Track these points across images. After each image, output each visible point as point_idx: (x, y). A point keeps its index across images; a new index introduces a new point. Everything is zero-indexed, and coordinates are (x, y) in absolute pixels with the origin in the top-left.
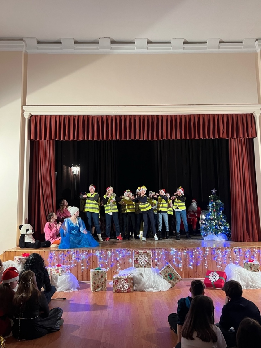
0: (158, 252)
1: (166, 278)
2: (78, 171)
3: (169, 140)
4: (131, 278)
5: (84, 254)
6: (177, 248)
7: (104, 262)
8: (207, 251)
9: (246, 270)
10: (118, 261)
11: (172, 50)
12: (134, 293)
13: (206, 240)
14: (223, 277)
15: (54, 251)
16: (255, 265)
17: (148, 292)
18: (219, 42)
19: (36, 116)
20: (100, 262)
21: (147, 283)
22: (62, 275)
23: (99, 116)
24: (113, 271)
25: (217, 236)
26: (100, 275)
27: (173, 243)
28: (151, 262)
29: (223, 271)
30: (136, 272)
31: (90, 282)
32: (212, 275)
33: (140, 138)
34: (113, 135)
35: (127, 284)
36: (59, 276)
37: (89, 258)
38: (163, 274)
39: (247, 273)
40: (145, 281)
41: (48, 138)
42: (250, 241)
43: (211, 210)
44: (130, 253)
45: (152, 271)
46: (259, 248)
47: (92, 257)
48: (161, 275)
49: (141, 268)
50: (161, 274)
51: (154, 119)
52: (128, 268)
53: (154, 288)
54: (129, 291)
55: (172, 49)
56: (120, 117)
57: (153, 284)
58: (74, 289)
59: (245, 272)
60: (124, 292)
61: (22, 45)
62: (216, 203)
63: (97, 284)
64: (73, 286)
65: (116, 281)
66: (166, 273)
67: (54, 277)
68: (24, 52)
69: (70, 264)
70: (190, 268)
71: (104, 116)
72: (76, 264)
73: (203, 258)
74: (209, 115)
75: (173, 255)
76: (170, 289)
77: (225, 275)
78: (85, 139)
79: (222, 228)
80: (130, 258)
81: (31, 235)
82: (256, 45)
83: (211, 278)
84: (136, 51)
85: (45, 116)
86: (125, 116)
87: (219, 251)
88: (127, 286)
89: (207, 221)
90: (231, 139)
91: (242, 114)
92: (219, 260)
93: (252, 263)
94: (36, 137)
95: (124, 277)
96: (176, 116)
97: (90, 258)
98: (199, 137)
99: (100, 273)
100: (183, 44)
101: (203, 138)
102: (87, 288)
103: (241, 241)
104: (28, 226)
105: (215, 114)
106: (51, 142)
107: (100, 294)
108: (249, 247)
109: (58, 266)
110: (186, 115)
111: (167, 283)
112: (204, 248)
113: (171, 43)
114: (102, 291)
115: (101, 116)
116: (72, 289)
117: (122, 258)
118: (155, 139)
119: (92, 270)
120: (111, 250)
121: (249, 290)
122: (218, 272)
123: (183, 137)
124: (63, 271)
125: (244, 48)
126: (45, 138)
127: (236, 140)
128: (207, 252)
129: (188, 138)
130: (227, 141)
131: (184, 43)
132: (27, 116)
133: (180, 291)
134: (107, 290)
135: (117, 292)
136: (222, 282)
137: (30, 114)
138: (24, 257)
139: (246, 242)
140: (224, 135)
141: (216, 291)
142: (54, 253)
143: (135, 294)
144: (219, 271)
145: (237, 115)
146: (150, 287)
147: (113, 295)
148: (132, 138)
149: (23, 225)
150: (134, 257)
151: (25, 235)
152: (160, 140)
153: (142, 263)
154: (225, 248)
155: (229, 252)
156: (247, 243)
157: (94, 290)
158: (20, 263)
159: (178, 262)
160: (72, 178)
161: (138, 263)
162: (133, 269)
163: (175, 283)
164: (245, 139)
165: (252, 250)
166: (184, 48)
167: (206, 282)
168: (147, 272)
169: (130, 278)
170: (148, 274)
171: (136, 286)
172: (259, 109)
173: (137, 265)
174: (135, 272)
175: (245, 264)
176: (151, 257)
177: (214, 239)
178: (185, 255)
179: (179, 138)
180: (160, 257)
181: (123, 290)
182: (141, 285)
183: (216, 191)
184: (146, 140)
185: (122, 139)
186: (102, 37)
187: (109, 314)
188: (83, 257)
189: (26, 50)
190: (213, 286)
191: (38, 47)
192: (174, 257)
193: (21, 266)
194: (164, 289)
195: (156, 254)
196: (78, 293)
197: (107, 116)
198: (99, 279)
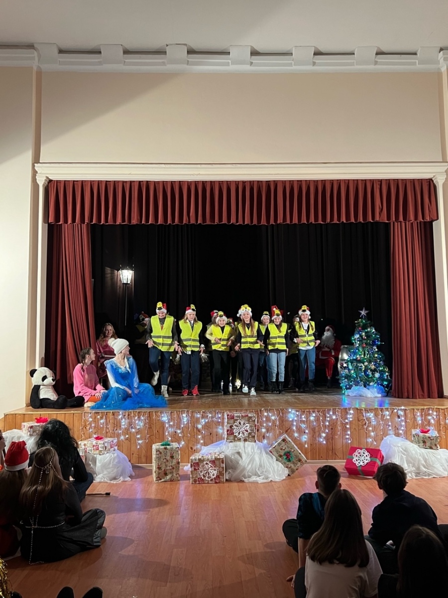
0: (268, 415)
1: (281, 459)
2: (130, 278)
3: (288, 224)
4: (221, 460)
5: (142, 418)
6: (299, 409)
7: (176, 432)
8: (350, 414)
9: (416, 446)
10: (199, 431)
11: (294, 67)
12: (227, 484)
13: (349, 395)
14: (377, 458)
15: (90, 413)
16: (432, 439)
17: (249, 483)
18: (375, 52)
19: (57, 181)
20: (168, 432)
21: (248, 469)
22: (103, 454)
23: (167, 181)
24: (192, 448)
25: (368, 389)
26: (169, 454)
27: (293, 400)
28: (255, 433)
29: (378, 448)
30: (230, 448)
31: (152, 466)
32: (358, 455)
33: (237, 221)
34: (191, 214)
35: (215, 470)
36: (98, 455)
37: (150, 426)
38: (275, 453)
39: (418, 450)
40: (245, 465)
41: (78, 219)
42: (423, 397)
43: (358, 345)
44: (219, 418)
45: (257, 447)
46: (439, 409)
47: (154, 424)
48: (271, 454)
49: (238, 443)
50: (271, 452)
51: (262, 187)
52: (216, 442)
53: (259, 476)
54: (217, 481)
55: (294, 65)
56: (204, 183)
57: (259, 469)
58: (124, 478)
59: (415, 449)
60: (210, 482)
61: (33, 55)
62: (366, 333)
63: (163, 470)
64: (122, 473)
65: (196, 465)
66: (280, 450)
67: (91, 458)
68: (35, 68)
69: (118, 436)
70: (320, 444)
71: (175, 182)
72: (127, 436)
73: (344, 425)
74: (357, 180)
75: (292, 421)
76: (287, 478)
77: (381, 453)
78: (143, 222)
79: (377, 375)
80: (219, 425)
81: (51, 387)
82: (441, 58)
83: (357, 460)
84: (232, 68)
85: (74, 181)
86: (211, 181)
87: (371, 415)
88: (214, 472)
89: (352, 363)
90: (394, 223)
91: (414, 179)
92: (371, 429)
93: (427, 435)
94: (57, 218)
95: (210, 457)
96: (300, 183)
97: (152, 425)
98: (339, 218)
99: (169, 450)
100: (313, 57)
101: (346, 221)
102: (147, 476)
103: (408, 398)
104: (46, 371)
105: (368, 180)
106: (84, 226)
107: (169, 486)
108: (422, 407)
109: (97, 438)
110: (317, 181)
111: (281, 467)
112: (346, 409)
113: (292, 55)
114: (171, 480)
115: (169, 181)
116: (121, 478)
117: (207, 426)
118: (263, 222)
119: (155, 447)
120: (188, 411)
121: (420, 480)
122: (368, 450)
123: (312, 220)
124: (106, 447)
125: (418, 64)
126: (74, 220)
127: (403, 224)
128: (351, 416)
129: (320, 221)
130: (387, 226)
131: (315, 54)
132: (41, 182)
133: (304, 480)
134: (181, 480)
135: (197, 482)
136: (375, 466)
137: (47, 178)
138: (39, 424)
139: (416, 399)
140: (382, 215)
141: (365, 481)
142: (91, 417)
143: (229, 487)
144: (371, 448)
145: (405, 181)
146: (253, 475)
147: (191, 488)
148: (225, 221)
149: (36, 368)
150: (226, 424)
151: (39, 386)
152: (272, 225)
153: (239, 433)
154: (382, 410)
155: (388, 415)
156: (418, 400)
157: (158, 479)
158: (32, 433)
159: (301, 431)
160: (119, 291)
161: (233, 434)
162: (225, 444)
163: (295, 468)
164: (417, 223)
165: (427, 413)
166: (314, 64)
167: (348, 467)
168: (249, 450)
170: (250, 453)
171: (229, 473)
172: (444, 171)
173: (232, 437)
174: (228, 448)
175: (414, 437)
176: (256, 423)
177: (362, 393)
178: (313, 421)
179: (304, 221)
180: (270, 424)
181: (207, 479)
182: (238, 471)
183: (367, 312)
184: (248, 225)
185: (206, 222)
186: (171, 43)
187: (183, 519)
188: (140, 424)
189: (40, 65)
190: (361, 473)
191: (61, 60)
192: (295, 424)
193: (33, 439)
194: (277, 477)
195: (264, 419)
196: (132, 485)
197: (181, 183)
198: (168, 461)
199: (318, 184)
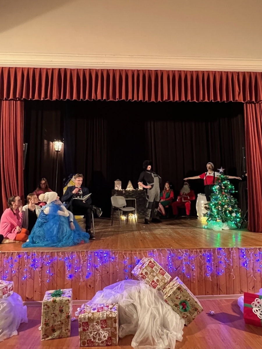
1: (177, 309)
2: (60, 147)
3: (172, 101)
10: (97, 270)
23: (80, 69)
24: (90, 286)
26: (58, 308)
33: (133, 99)
34: (98, 93)
35: (106, 331)
37: (52, 265)
38: (170, 302)
51: (152, 74)
54: (108, 343)
56: (108, 71)
60: (101, 345)
63: (51, 325)
65: (85, 325)
71: (86, 69)
74: (222, 72)
78: (61, 98)
79: (234, 215)
83: (257, 311)
85: (9, 68)
86: (113, 70)
88: (105, 334)
95: (100, 315)
96: (179, 72)
97: (54, 264)
98: (209, 99)
99: (58, 304)
101: (214, 101)
105: (229, 72)
114: (60, 337)
115: (82, 69)
123: (189, 98)
129: (195, 100)
130: (242, 105)
134: (71, 336)
135: (86, 345)
140: (240, 97)
145: (255, 73)
148: (123, 98)
152: (159, 101)
157: (45, 336)
160: (53, 156)
163: (192, 318)
169: (112, 318)
179: (183, 99)
181: (97, 341)
184: (141, 101)
185: (109, 99)
197: (91, 70)
198: (56, 316)
199: (193, 74)
